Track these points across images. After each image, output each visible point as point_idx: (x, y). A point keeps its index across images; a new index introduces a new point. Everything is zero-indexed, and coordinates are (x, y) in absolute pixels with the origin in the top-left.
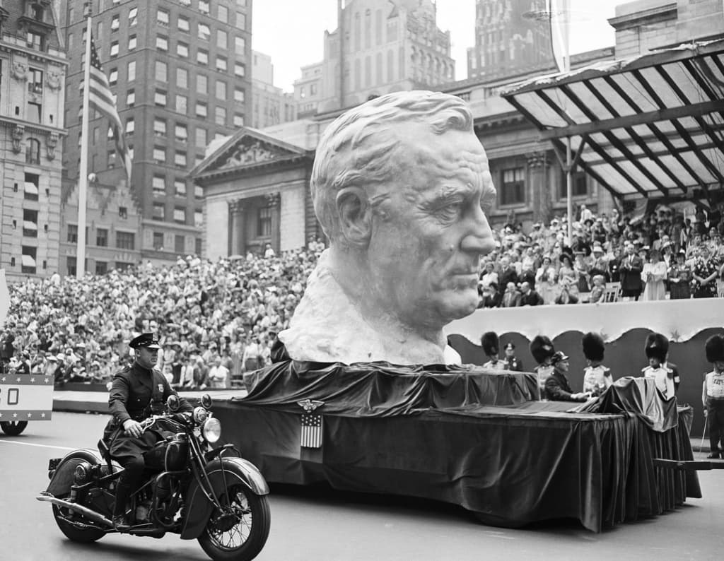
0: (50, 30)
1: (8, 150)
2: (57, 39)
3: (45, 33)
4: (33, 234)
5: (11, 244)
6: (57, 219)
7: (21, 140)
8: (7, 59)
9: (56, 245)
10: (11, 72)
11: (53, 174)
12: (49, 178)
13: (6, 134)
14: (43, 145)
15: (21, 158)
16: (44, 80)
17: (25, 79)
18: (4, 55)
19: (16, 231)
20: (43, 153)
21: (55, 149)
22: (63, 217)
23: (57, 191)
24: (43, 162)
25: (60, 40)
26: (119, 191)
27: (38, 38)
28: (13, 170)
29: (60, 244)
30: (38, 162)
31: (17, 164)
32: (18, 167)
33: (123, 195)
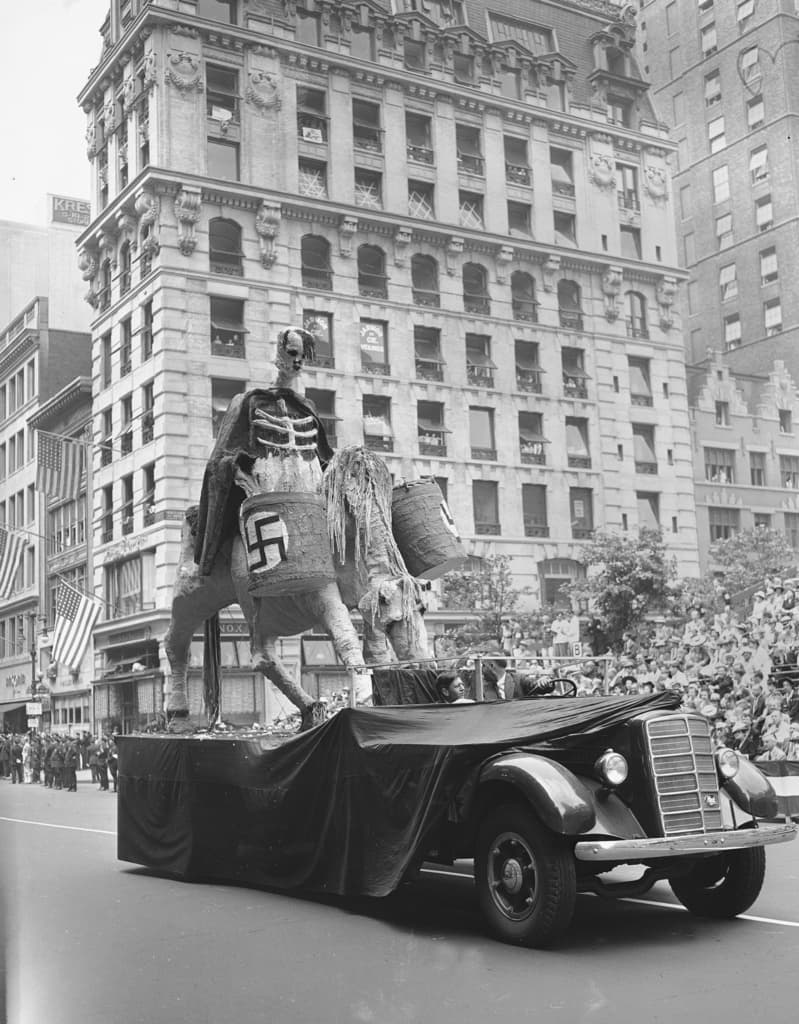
0: (640, 92)
1: (599, 316)
2: (651, 110)
3: (632, 97)
4: (650, 468)
5: (618, 489)
6: (686, 437)
7: (618, 294)
8: (581, 149)
9: (689, 487)
10: (589, 173)
11: (672, 355)
12: (665, 364)
13: (591, 287)
14: (651, 303)
15: (620, 329)
16: (640, 184)
17: (612, 184)
18: (576, 144)
19: (623, 463)
20: (653, 318)
21: (671, 308)
22: (695, 433)
23: (680, 387)
24: (655, 333)
25: (655, 111)
26: (776, 381)
27: (619, 111)
28: (609, 352)
29: (696, 485)
30: (645, 334)
31: (614, 340)
32: (616, 345)
33: (783, 387)
